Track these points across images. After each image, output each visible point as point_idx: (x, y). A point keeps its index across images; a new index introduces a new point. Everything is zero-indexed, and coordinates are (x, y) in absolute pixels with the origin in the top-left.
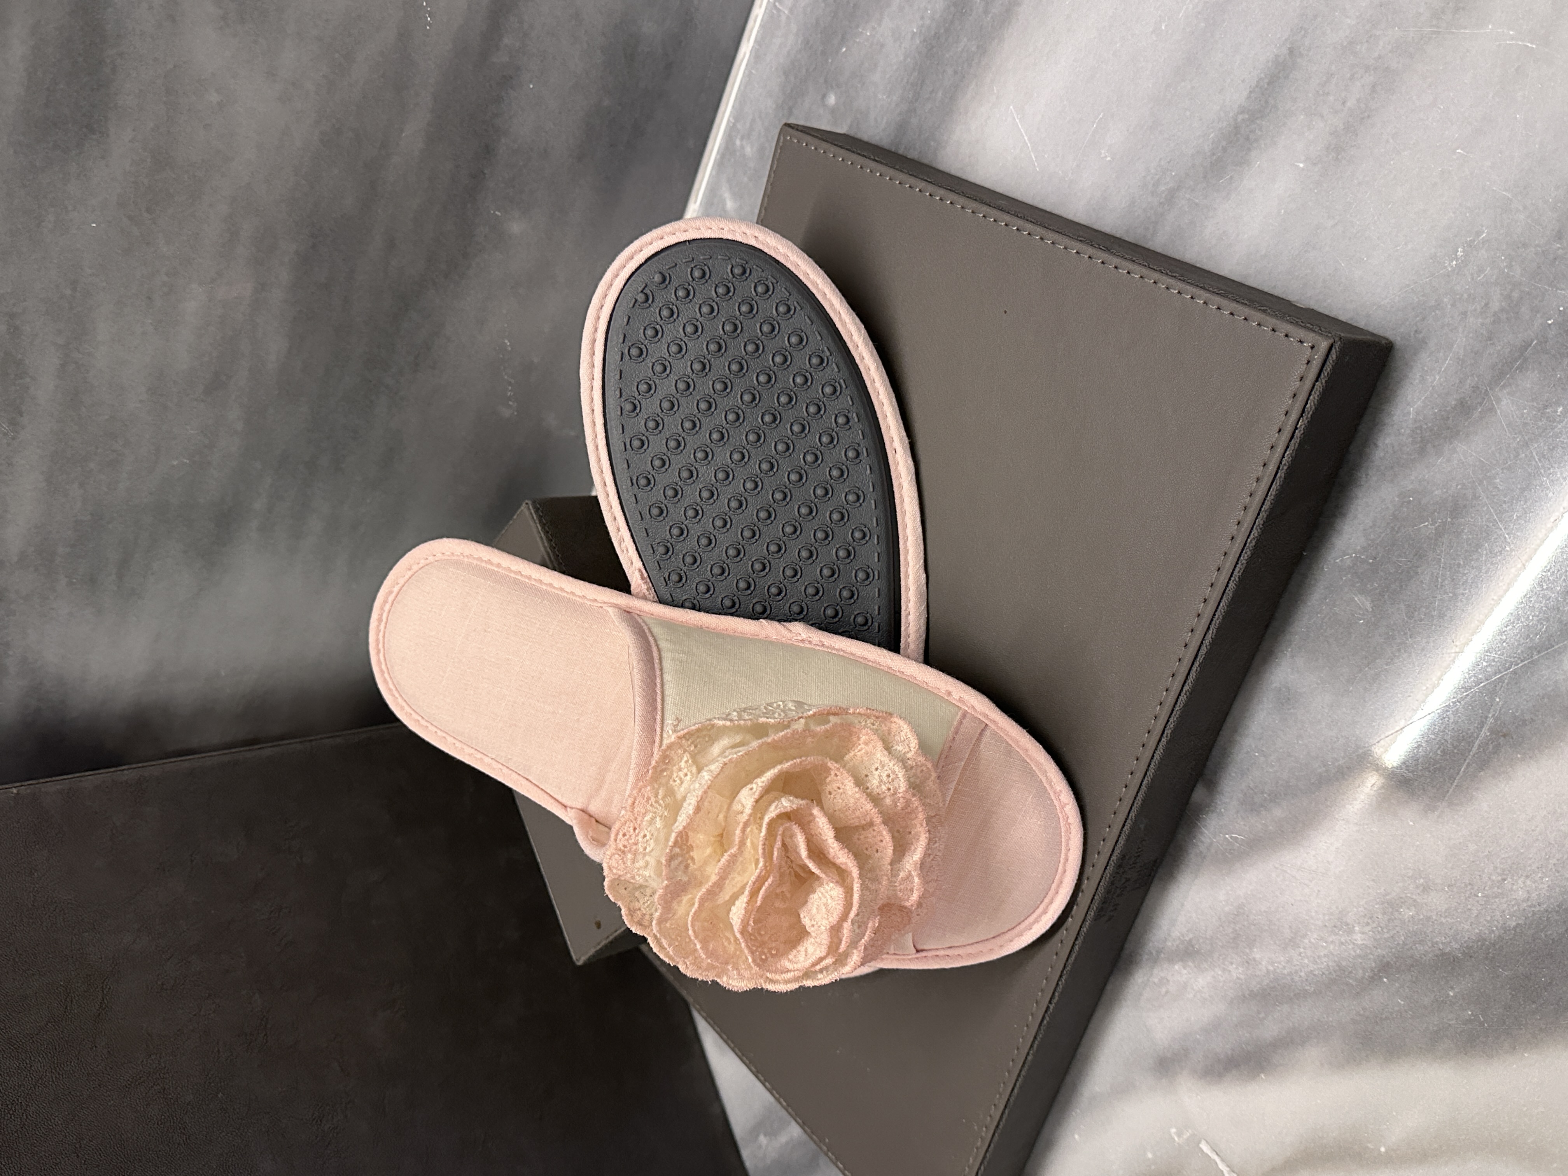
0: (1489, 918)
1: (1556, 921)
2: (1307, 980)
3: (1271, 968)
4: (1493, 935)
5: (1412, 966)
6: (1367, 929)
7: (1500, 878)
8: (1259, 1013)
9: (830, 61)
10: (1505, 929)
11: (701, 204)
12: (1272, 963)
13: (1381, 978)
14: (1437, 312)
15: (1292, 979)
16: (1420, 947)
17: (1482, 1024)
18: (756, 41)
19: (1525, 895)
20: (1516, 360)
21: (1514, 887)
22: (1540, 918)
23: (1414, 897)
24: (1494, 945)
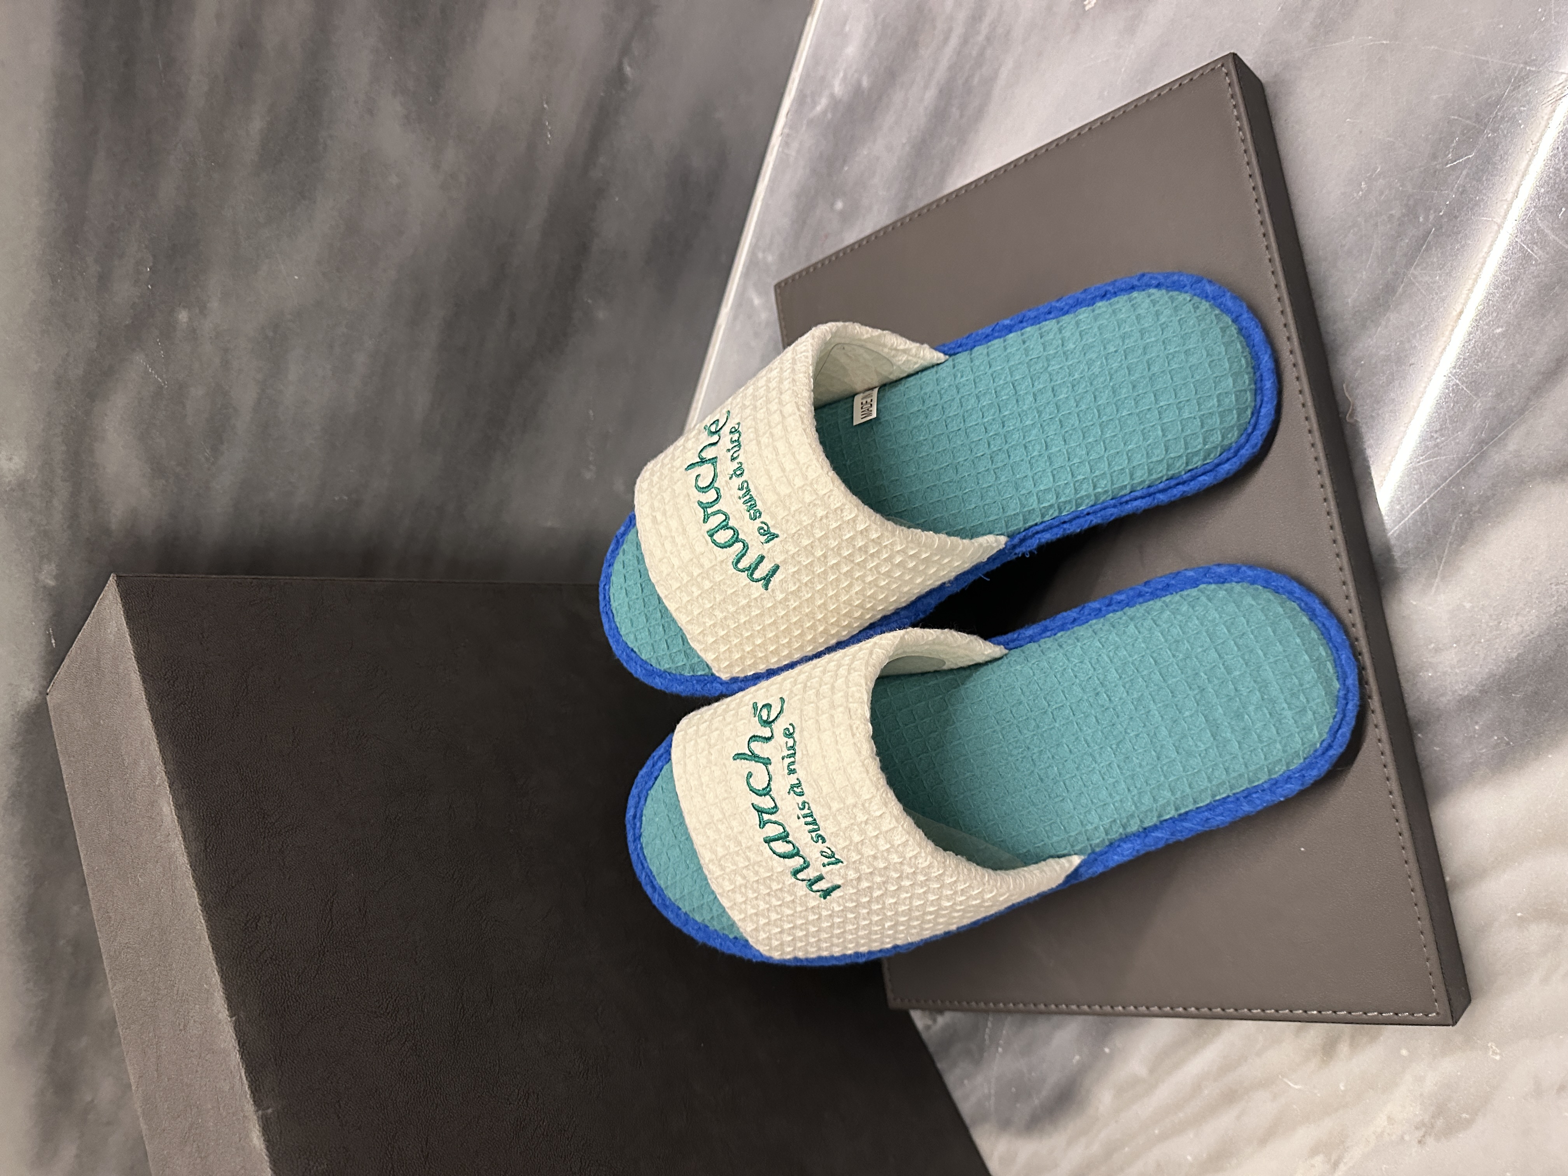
0: (1494, 657)
1: (1549, 641)
4: (1500, 669)
7: (1496, 623)
9: (835, 179)
10: (1510, 661)
11: (731, 308)
14: (1356, 229)
16: (1444, 700)
17: (1508, 744)
18: (769, 180)
19: (1520, 629)
20: (1422, 246)
21: (1509, 626)
22: (1536, 643)
23: (1429, 660)
24: (1503, 677)
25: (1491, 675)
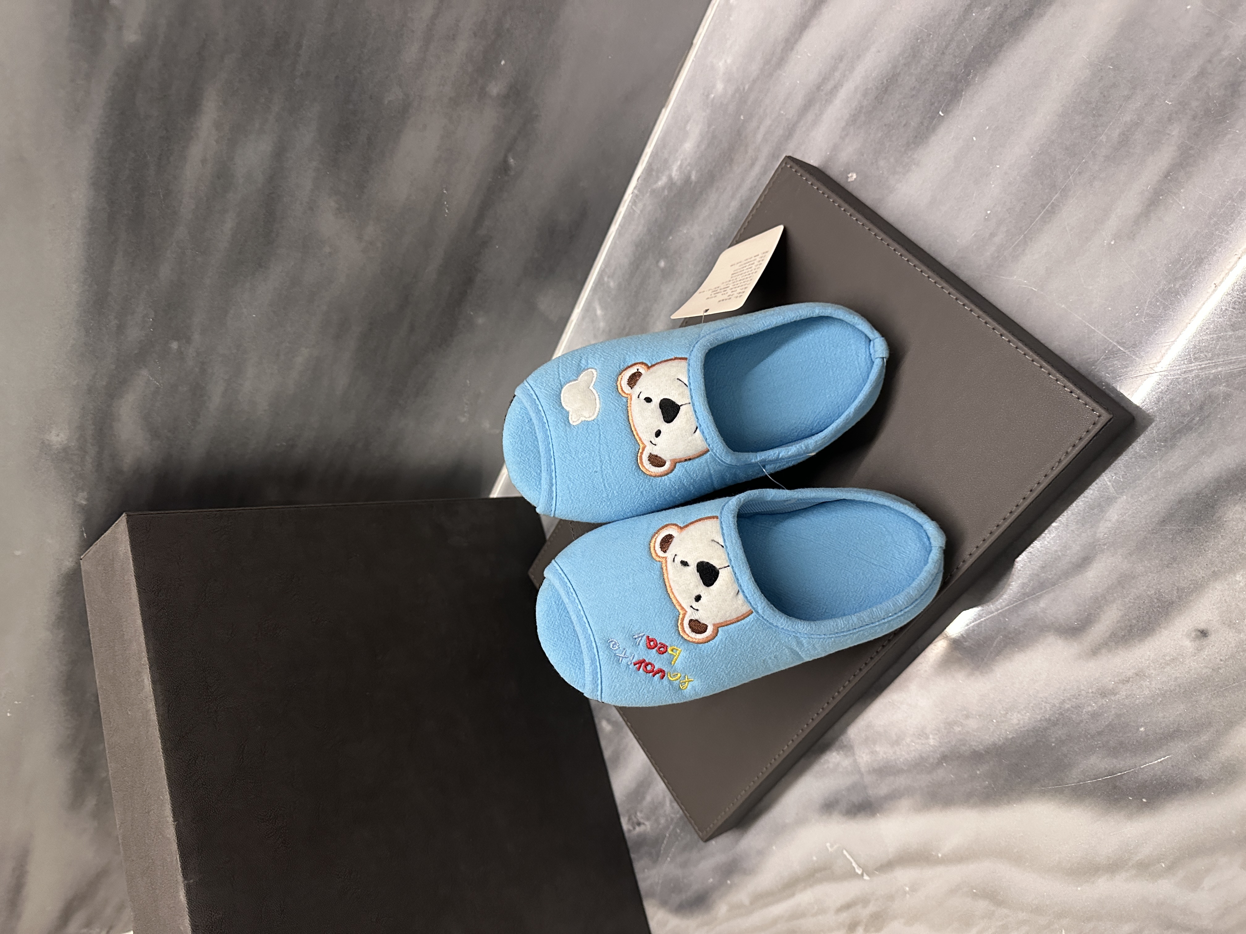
0: (998, 733)
1: (1032, 736)
2: (903, 763)
3: (885, 756)
4: (1000, 743)
5: (959, 757)
6: (936, 737)
7: (1005, 712)
8: (877, 780)
9: (662, 243)
10: (1007, 739)
11: (582, 310)
12: (885, 753)
13: (942, 763)
15: (896, 763)
16: (963, 747)
17: (993, 789)
18: (620, 225)
19: (1017, 722)
21: (1012, 718)
22: (1024, 734)
23: (961, 720)
24: (1000, 747)
25: (995, 744)
